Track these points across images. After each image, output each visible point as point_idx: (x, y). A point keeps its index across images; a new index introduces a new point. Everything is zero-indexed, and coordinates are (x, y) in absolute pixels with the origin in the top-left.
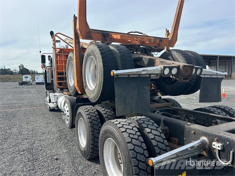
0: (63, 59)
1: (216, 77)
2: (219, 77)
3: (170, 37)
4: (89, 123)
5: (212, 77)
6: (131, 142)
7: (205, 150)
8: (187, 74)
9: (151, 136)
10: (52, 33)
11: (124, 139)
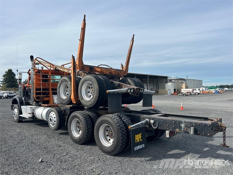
0: (41, 78)
1: (150, 93)
2: (151, 93)
3: (124, 69)
4: (85, 121)
5: (148, 93)
6: (118, 123)
7: (148, 124)
8: (137, 92)
9: (125, 121)
10: (32, 57)
11: (114, 122)
